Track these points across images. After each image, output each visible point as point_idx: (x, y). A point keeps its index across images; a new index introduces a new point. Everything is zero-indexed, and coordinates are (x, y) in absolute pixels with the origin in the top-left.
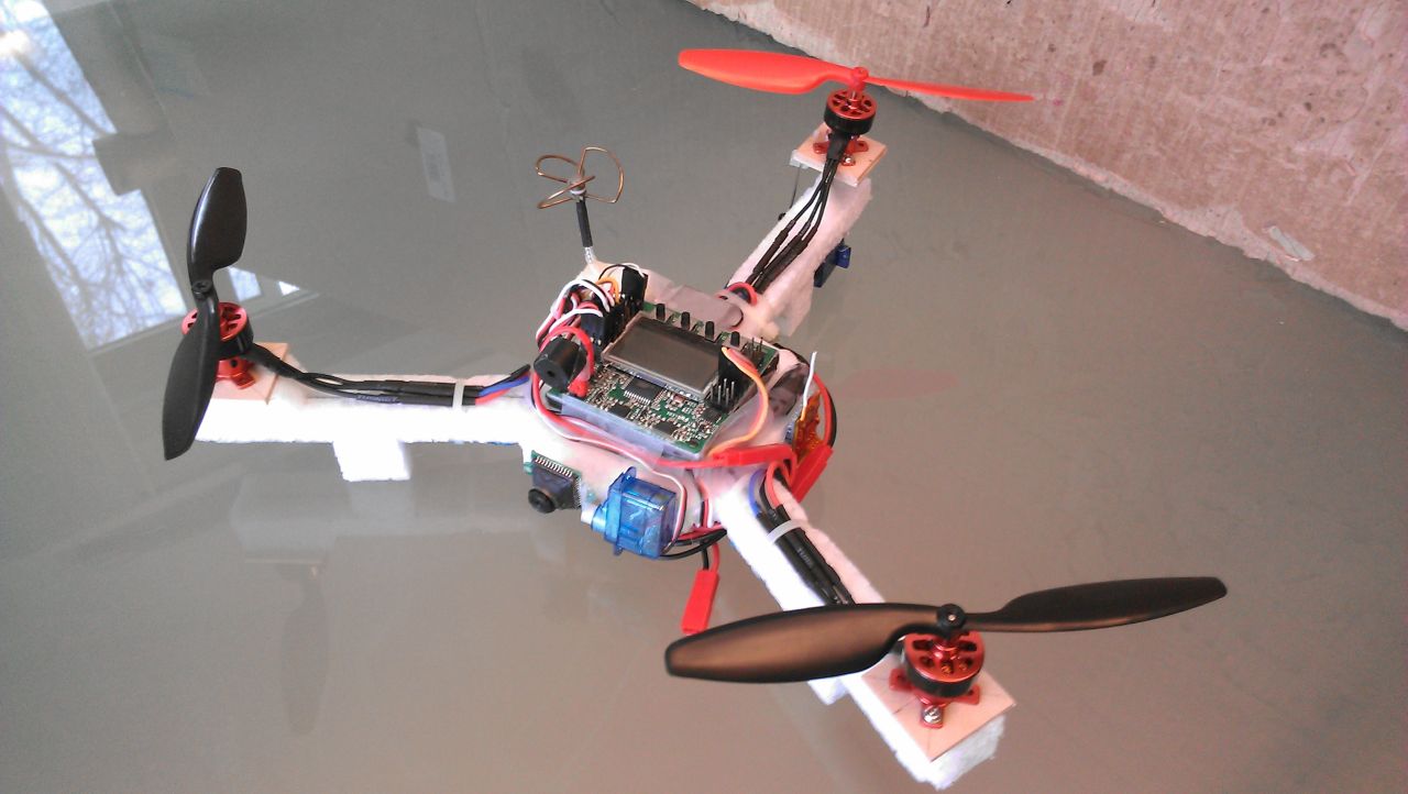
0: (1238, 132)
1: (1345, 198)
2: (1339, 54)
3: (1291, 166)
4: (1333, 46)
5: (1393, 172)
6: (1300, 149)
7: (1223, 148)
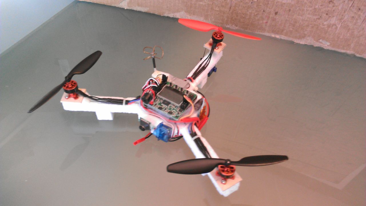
0: (311, 22)
1: (336, 31)
2: (333, 3)
3: (324, 27)
4: (331, 1)
5: (346, 24)
6: (325, 23)
7: (308, 26)
